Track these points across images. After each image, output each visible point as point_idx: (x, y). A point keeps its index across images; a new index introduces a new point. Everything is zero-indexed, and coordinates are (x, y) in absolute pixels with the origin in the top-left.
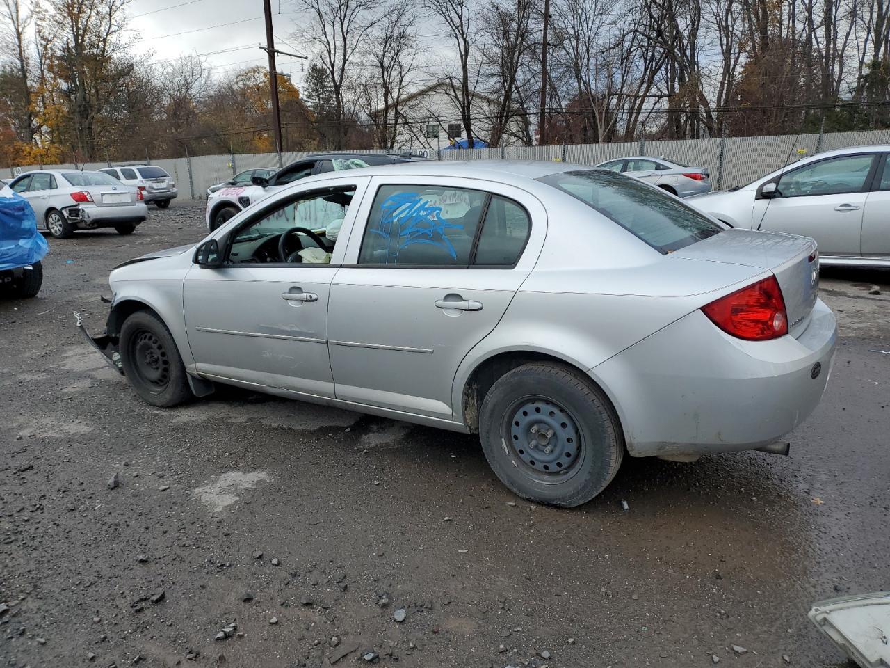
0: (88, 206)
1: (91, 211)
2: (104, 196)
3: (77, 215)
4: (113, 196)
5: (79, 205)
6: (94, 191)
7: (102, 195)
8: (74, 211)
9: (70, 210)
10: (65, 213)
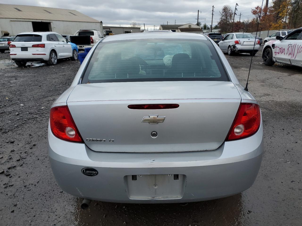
0: (238, 45)
1: (239, 47)
2: (244, 42)
3: (235, 48)
4: (248, 42)
5: (236, 45)
6: (241, 40)
7: (244, 41)
8: (234, 47)
9: (233, 46)
10: (232, 47)
